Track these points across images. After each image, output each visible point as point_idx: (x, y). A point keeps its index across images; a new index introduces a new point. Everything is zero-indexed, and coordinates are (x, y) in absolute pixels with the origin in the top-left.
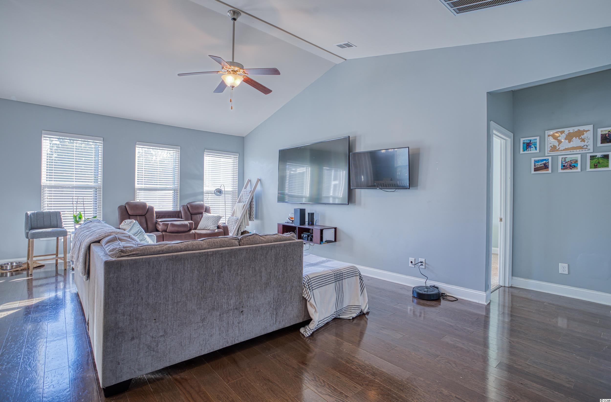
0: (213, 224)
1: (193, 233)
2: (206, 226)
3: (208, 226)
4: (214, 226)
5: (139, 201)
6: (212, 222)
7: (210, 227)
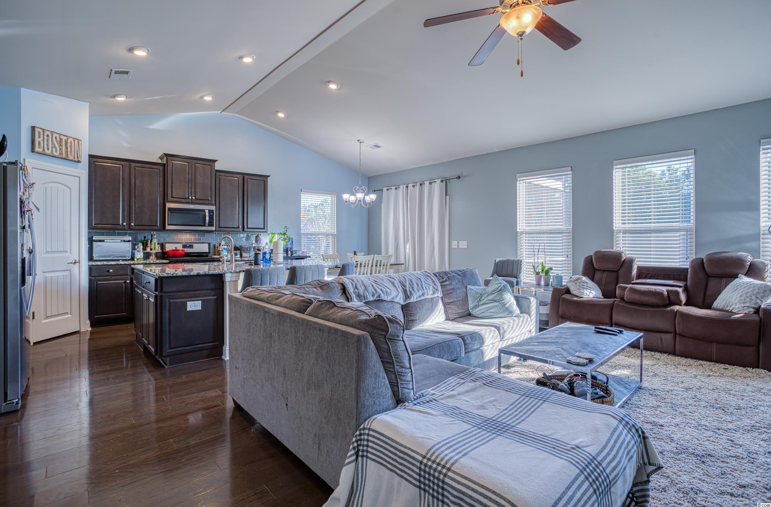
0: (743, 301)
1: (672, 311)
2: (726, 303)
3: (731, 304)
4: (742, 305)
5: (619, 249)
6: (740, 297)
7: (734, 306)
